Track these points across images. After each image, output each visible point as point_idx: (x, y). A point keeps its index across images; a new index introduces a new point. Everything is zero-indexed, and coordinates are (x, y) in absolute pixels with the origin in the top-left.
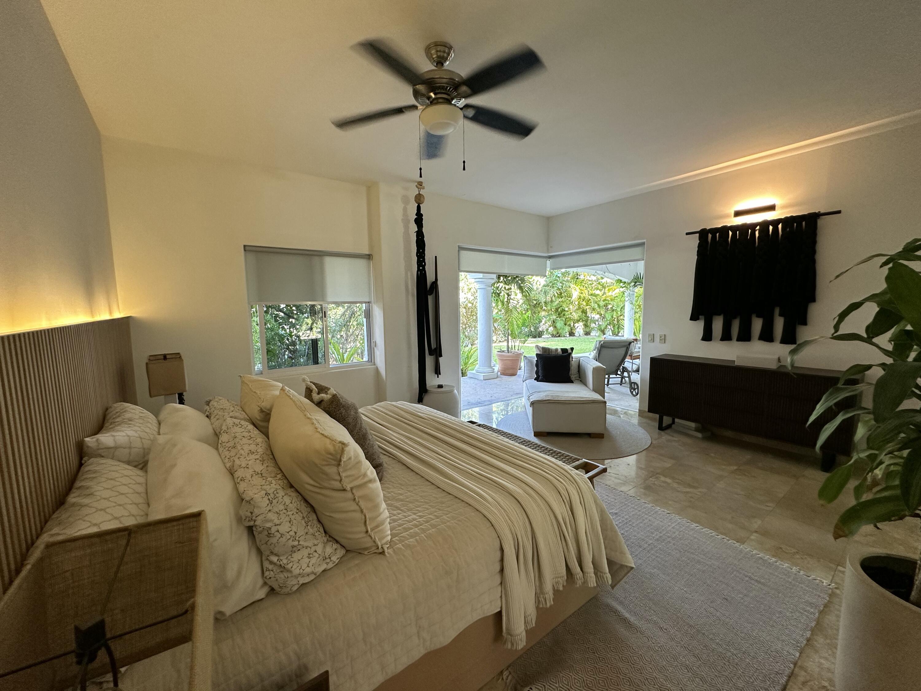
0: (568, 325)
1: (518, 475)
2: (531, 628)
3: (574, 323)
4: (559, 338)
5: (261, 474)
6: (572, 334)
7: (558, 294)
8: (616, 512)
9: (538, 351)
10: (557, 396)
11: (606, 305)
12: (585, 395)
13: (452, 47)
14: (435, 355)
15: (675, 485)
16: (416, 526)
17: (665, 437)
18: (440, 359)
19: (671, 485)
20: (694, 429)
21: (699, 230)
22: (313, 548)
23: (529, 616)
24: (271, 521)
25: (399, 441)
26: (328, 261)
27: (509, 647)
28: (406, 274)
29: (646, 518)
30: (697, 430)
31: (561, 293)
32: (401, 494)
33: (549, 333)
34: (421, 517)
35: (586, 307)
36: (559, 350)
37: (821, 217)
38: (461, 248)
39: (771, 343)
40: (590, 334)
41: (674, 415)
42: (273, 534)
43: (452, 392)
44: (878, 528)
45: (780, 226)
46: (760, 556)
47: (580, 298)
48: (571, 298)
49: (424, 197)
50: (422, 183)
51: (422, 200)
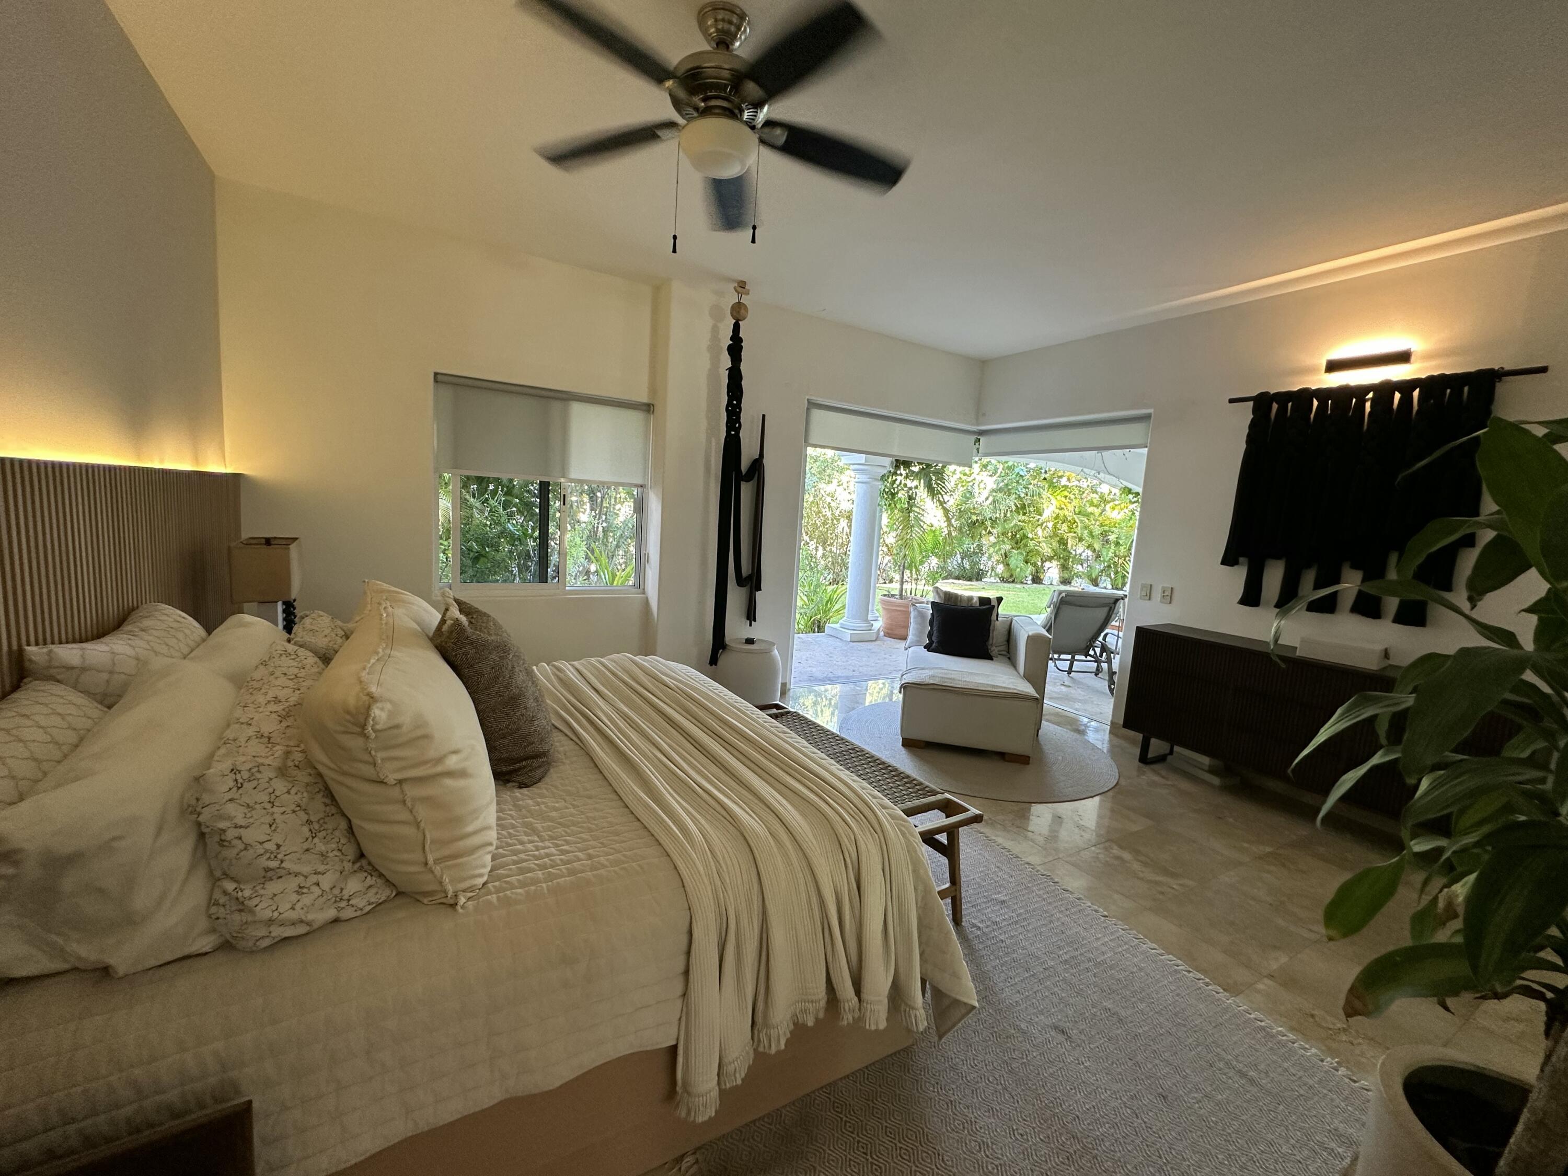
0: (1032, 564)
1: (772, 801)
2: (733, 1087)
3: (1043, 562)
4: (1011, 585)
5: (269, 738)
6: (1037, 580)
7: (1017, 506)
8: (1003, 898)
9: (937, 597)
10: (950, 679)
11: (1105, 534)
12: (1004, 683)
13: (747, 16)
14: (748, 587)
15: (1136, 866)
16: (543, 867)
17: (1150, 775)
18: (758, 594)
19: (1128, 865)
20: (1207, 768)
21: (1255, 394)
22: (314, 879)
23: (730, 1063)
24: (230, 818)
25: (609, 723)
26: (576, 408)
27: (683, 1114)
28: (709, 441)
29: (1058, 919)
30: (1212, 771)
31: (1023, 507)
32: (556, 809)
33: (997, 575)
34: (563, 852)
35: (1068, 535)
36: (975, 600)
37: (1504, 378)
38: (812, 405)
39: (1378, 621)
40: (1070, 583)
41: (1174, 739)
42: (230, 842)
43: (767, 653)
44: (1447, 1009)
45: (1416, 393)
46: (1263, 1024)
47: (1057, 517)
48: (1040, 515)
49: (746, 309)
50: (745, 284)
51: (743, 313)
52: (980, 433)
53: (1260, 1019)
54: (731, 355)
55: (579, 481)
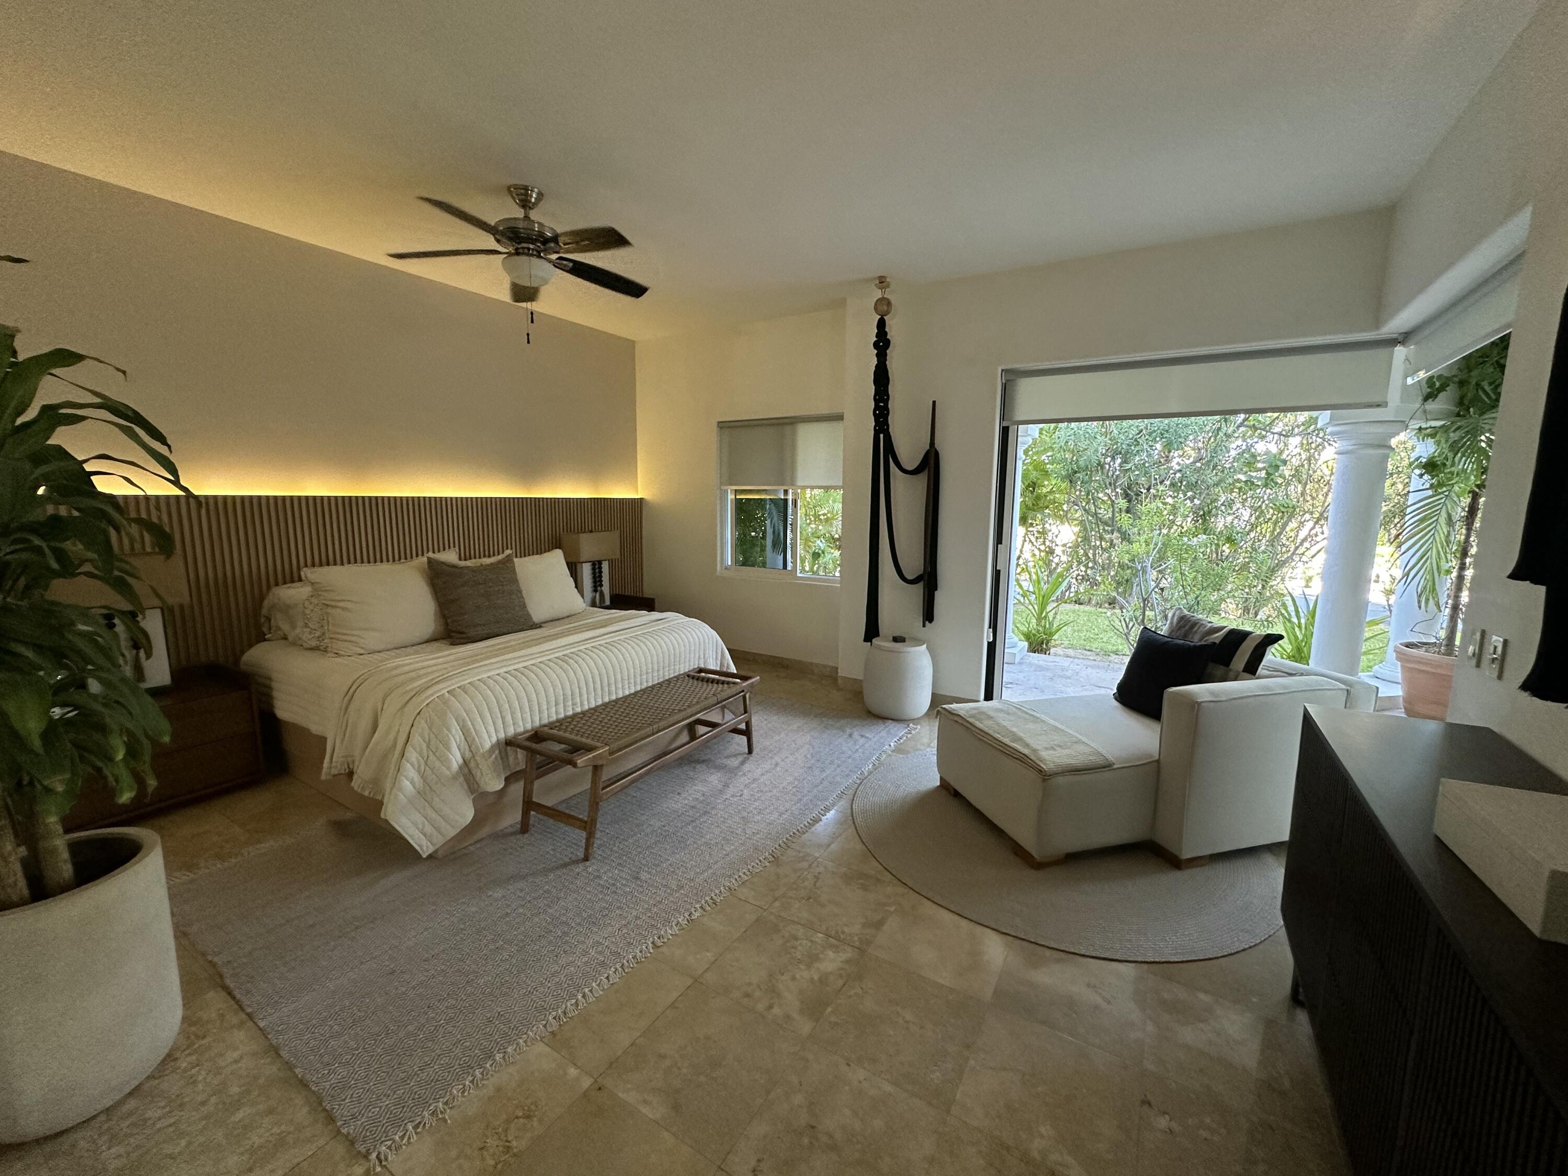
14: (921, 584)
26: (800, 430)
36: (1222, 633)
49: (889, 303)
50: (884, 277)
51: (885, 308)
52: (1404, 338)
53: (507, 1058)
54: (876, 352)
55: (804, 488)
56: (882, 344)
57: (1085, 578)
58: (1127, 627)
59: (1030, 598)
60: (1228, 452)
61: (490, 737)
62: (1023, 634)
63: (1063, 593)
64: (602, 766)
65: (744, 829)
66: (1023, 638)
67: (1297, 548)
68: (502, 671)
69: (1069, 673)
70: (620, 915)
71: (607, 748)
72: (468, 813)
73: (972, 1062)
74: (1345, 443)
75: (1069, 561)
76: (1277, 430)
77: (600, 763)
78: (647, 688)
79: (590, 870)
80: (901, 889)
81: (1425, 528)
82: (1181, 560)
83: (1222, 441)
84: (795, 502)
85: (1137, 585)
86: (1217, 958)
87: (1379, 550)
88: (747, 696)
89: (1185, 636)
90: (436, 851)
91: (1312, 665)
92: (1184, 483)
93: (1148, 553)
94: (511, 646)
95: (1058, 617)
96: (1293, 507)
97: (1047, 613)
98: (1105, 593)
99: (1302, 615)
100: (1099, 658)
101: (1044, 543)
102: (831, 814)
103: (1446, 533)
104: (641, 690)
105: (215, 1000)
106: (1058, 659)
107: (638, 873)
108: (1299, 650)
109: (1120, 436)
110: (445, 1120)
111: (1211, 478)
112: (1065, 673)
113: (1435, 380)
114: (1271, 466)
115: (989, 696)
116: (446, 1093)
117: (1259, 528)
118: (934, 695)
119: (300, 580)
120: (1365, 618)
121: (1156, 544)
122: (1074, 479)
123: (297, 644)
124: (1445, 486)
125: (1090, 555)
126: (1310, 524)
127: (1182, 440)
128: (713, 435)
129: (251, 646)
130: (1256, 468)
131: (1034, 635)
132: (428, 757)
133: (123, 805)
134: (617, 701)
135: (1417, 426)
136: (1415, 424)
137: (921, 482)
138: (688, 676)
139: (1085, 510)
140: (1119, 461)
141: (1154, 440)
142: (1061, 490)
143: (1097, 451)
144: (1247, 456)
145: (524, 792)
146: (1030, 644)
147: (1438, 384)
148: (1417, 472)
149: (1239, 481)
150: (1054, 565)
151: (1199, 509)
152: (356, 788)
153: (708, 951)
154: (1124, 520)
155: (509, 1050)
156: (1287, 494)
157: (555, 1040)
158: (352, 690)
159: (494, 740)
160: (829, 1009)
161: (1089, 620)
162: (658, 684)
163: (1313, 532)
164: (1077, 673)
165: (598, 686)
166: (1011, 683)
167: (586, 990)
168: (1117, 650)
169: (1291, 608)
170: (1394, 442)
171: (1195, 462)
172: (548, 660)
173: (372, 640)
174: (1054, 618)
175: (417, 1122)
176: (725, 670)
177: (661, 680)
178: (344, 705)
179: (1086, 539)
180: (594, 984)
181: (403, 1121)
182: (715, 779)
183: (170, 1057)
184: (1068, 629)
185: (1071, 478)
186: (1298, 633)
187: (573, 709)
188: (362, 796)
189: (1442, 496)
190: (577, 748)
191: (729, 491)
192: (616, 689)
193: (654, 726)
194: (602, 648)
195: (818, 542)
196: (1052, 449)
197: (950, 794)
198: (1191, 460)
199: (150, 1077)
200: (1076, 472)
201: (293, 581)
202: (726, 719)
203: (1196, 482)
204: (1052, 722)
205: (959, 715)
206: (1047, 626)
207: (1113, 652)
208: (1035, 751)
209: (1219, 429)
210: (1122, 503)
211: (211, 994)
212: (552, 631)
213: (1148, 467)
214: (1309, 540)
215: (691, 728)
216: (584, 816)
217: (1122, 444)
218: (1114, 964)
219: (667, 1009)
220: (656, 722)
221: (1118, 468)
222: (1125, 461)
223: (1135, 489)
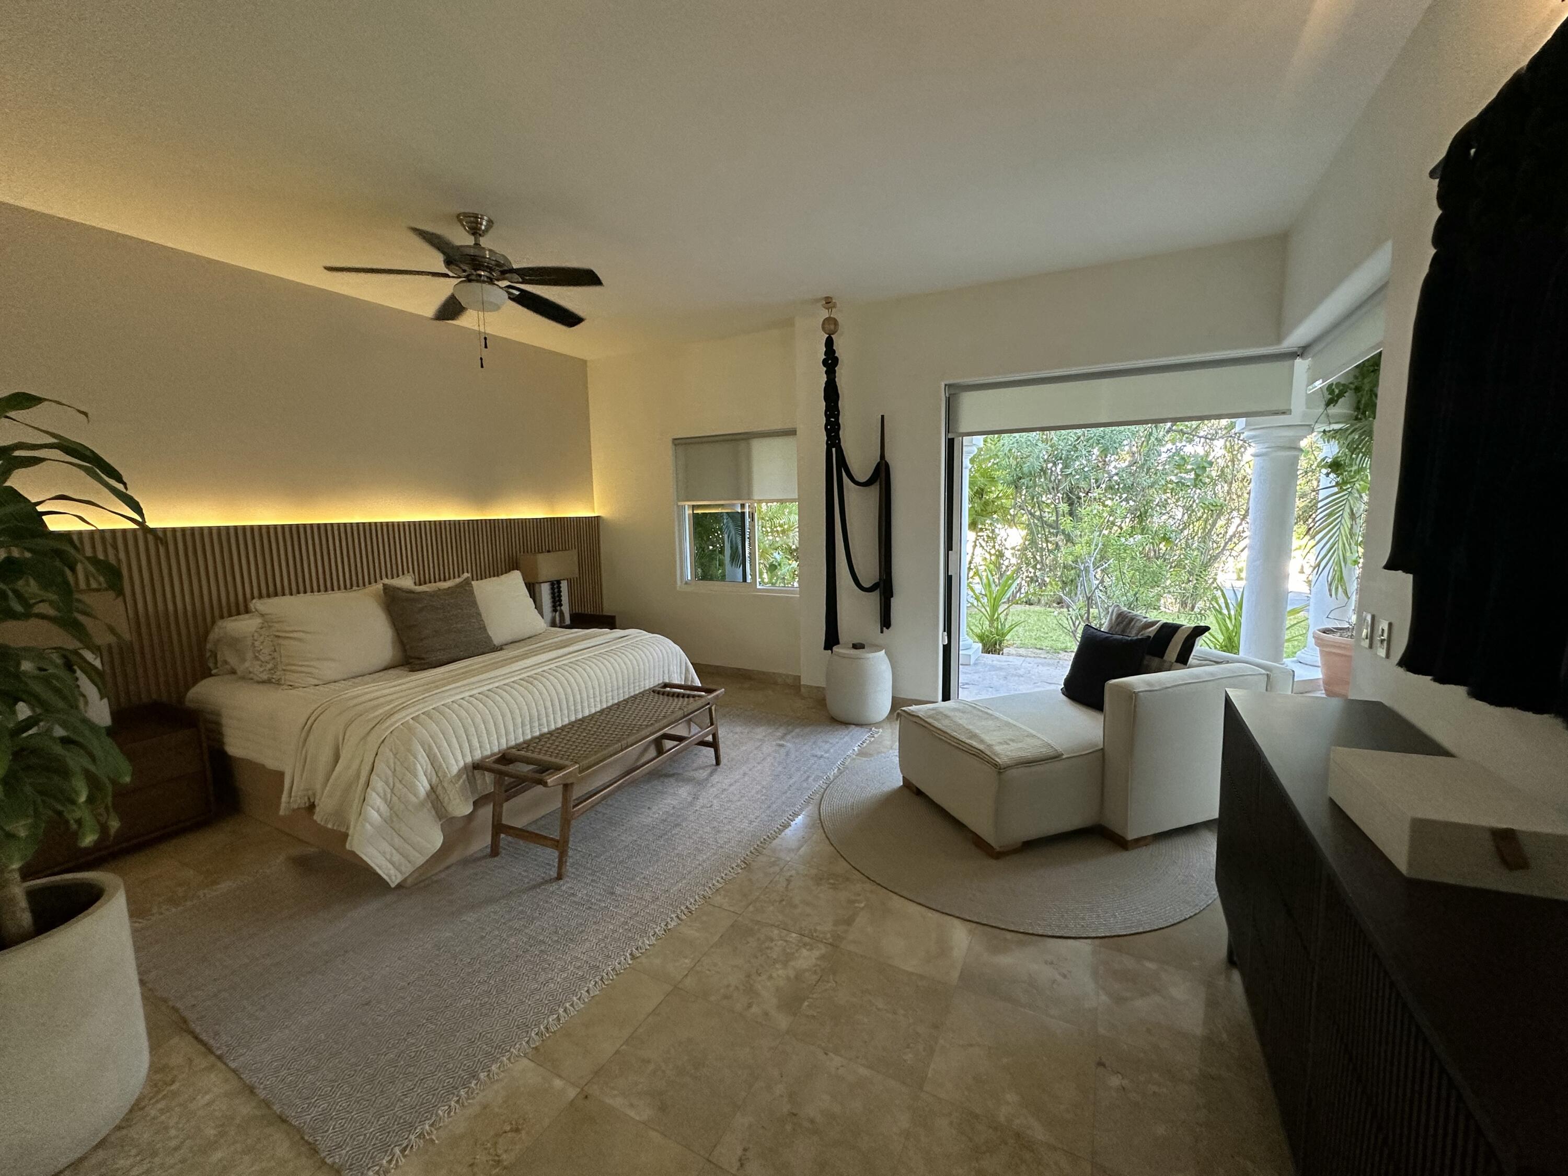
14: (877, 592)
49: (835, 322)
50: (831, 298)
51: (832, 327)
52: (1302, 352)
53: (491, 1076)
54: (825, 369)
55: (760, 502)
56: (831, 361)
57: (1033, 580)
58: (1074, 624)
59: (983, 601)
60: (1160, 455)
61: (457, 761)
62: (977, 636)
63: (1014, 595)
64: (572, 784)
65: (716, 839)
66: (977, 640)
67: (1226, 543)
68: (467, 694)
69: (1021, 672)
70: (597, 930)
71: (577, 766)
72: (437, 840)
73: (941, 1041)
74: (1261, 446)
75: (1018, 564)
76: (1202, 433)
77: (569, 781)
78: (613, 705)
79: (564, 888)
80: (868, 886)
81: (1332, 523)
82: (1120, 559)
83: (1154, 445)
84: (752, 516)
85: (1081, 585)
86: (1163, 928)
87: (1295, 543)
88: (713, 708)
89: (1123, 632)
90: (405, 880)
91: (1242, 654)
92: (1121, 486)
93: (1089, 554)
94: (474, 670)
95: (1009, 618)
96: (1221, 505)
97: (999, 615)
98: (1052, 593)
99: (1231, 606)
100: (1050, 656)
101: (994, 547)
102: (800, 819)
103: (1349, 526)
104: (607, 708)
105: (181, 1047)
106: (1011, 658)
107: (612, 888)
108: (1230, 639)
109: (1060, 442)
110: (432, 1141)
111: (1145, 480)
112: (1018, 671)
113: (1334, 387)
114: (1198, 467)
115: (946, 697)
116: (432, 1115)
117: (1191, 526)
118: (894, 699)
119: (247, 611)
120: (1286, 608)
121: (1097, 545)
122: (1019, 484)
123: (247, 678)
124: (1350, 483)
125: (1038, 558)
126: (1237, 521)
127: (1117, 445)
128: (667, 454)
129: (195, 682)
130: (1186, 469)
131: (987, 636)
132: (394, 784)
133: (86, 849)
134: (583, 720)
135: (1322, 429)
136: (1320, 427)
137: (874, 492)
138: (654, 691)
139: (1031, 514)
140: (1060, 466)
141: (1092, 446)
142: (1008, 495)
143: (1038, 457)
144: (1177, 458)
145: (493, 815)
146: (984, 645)
147: (1337, 391)
148: (1324, 471)
149: (1171, 482)
150: (1004, 567)
151: (1136, 510)
152: (319, 822)
153: (686, 957)
154: (1066, 523)
155: (494, 1068)
156: (1215, 493)
157: (540, 1055)
158: (309, 723)
159: (462, 764)
160: (806, 1003)
161: (1038, 620)
162: (624, 700)
163: (1240, 528)
164: (1029, 671)
165: (565, 706)
166: (967, 684)
167: (568, 1005)
168: (1066, 647)
169: (1221, 601)
170: (1304, 444)
171: (1130, 466)
172: (513, 682)
173: (329, 670)
174: (1006, 619)
175: (404, 1145)
176: (690, 684)
177: (627, 697)
178: (302, 740)
179: (1033, 542)
180: (575, 999)
181: (390, 1146)
182: (684, 791)
183: (137, 1107)
184: (1020, 629)
185: (1016, 483)
186: (1229, 625)
187: (540, 730)
188: (327, 830)
189: (1346, 492)
190: (546, 768)
191: (687, 507)
192: (582, 708)
193: (623, 742)
194: (567, 668)
195: (776, 555)
196: (997, 456)
197: (913, 793)
198: (1127, 463)
199: (119, 1128)
200: (1020, 478)
201: (239, 614)
202: (693, 732)
203: (1132, 485)
204: (1005, 718)
205: (918, 717)
206: (1000, 627)
207: (1062, 649)
208: (989, 746)
209: (1151, 434)
210: (1063, 507)
211: (175, 1040)
212: (516, 653)
213: (1087, 472)
214: (1237, 535)
215: (658, 743)
216: (556, 835)
217: (1062, 450)
218: (1070, 942)
219: (648, 1016)
220: (624, 739)
221: (1059, 473)
222: (1066, 466)
223: (1076, 493)
